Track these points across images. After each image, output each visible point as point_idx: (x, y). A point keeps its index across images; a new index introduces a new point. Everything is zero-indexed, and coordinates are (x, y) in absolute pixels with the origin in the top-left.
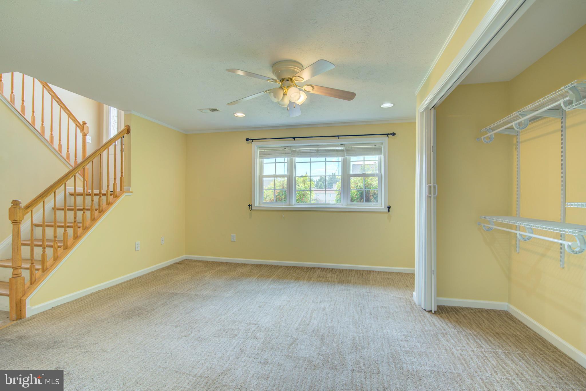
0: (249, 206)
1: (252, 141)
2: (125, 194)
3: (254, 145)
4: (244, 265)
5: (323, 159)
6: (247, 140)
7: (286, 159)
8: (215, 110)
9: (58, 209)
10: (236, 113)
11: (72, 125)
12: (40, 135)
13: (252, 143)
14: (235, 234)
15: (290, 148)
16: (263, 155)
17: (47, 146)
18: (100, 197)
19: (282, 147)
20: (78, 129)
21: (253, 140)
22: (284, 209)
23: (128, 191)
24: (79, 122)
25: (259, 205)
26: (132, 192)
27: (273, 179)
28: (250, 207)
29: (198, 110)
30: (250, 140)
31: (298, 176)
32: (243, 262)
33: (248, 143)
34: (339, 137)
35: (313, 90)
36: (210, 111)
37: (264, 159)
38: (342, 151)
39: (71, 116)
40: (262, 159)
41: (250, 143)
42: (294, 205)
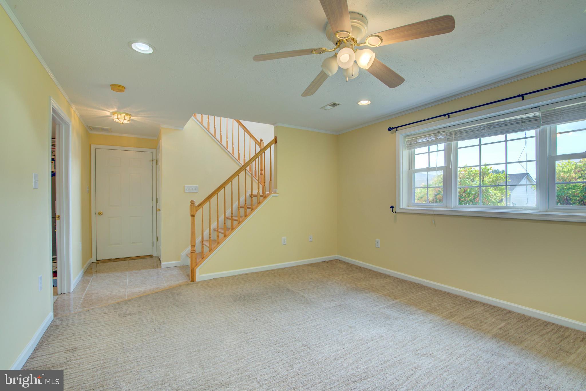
0: (392, 207)
1: (397, 130)
2: (271, 196)
3: (399, 135)
4: (388, 276)
5: (502, 137)
6: (390, 129)
7: (442, 146)
8: (334, 105)
9: (241, 207)
10: (359, 101)
11: (253, 142)
12: (232, 155)
13: (397, 132)
14: (379, 240)
15: (444, 130)
16: (412, 145)
17: (234, 161)
18: (252, 197)
19: (435, 130)
20: (257, 146)
21: (397, 128)
22: (435, 213)
23: (275, 193)
24: (257, 140)
25: (408, 207)
26: (278, 194)
27: (426, 173)
28: (392, 209)
29: (320, 108)
30: (393, 128)
31: (460, 168)
32: (387, 273)
33: (392, 133)
34: (524, 96)
35: (381, 41)
36: (331, 107)
37: (415, 149)
38: (536, 119)
39: (251, 136)
40: (412, 150)
41: (395, 133)
42: (454, 207)
